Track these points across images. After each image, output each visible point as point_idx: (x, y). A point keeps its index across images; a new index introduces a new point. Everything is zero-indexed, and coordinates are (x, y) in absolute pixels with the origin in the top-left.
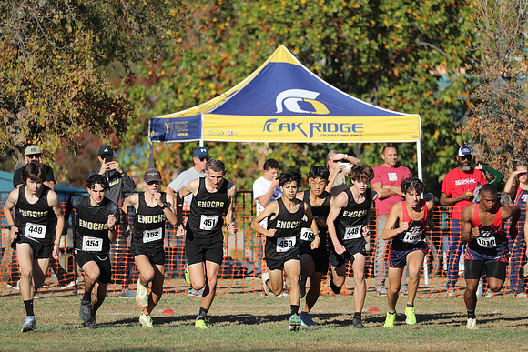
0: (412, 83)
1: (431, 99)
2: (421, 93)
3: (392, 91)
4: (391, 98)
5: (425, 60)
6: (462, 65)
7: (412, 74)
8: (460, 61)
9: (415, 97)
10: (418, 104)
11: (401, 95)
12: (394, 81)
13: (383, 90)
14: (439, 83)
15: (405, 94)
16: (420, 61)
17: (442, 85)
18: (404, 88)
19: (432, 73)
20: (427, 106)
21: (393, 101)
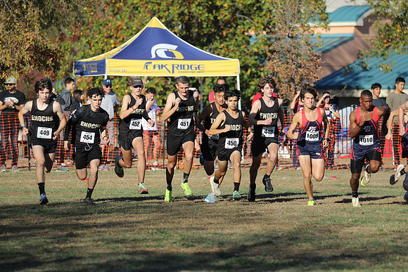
0: (234, 40)
1: (246, 50)
2: (239, 46)
3: (222, 45)
4: (221, 49)
5: (242, 26)
6: (264, 29)
7: (234, 34)
8: (263, 27)
9: (236, 48)
10: (238, 53)
11: (227, 47)
12: (223, 39)
13: (216, 44)
14: (250, 40)
15: (230, 47)
16: (239, 27)
17: (252, 42)
18: (229, 43)
19: (246, 34)
20: (243, 54)
21: (223, 51)
